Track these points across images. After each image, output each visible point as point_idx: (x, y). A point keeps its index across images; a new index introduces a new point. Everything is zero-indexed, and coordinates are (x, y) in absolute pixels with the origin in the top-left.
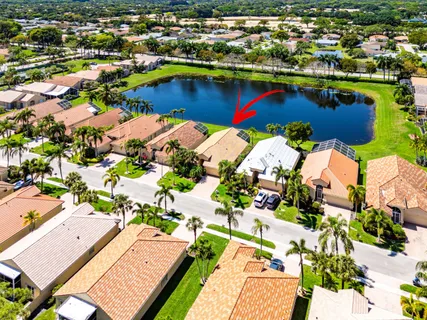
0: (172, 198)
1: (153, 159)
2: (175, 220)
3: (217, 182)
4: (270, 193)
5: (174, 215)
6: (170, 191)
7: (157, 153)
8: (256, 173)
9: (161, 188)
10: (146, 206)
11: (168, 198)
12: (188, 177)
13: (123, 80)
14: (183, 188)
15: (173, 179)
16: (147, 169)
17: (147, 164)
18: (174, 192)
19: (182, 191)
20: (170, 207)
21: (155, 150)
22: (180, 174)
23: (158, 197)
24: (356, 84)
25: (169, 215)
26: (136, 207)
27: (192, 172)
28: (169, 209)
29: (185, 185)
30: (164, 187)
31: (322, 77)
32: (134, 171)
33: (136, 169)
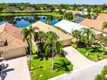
31: (31, 12)
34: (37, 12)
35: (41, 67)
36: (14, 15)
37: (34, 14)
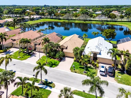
0: (46, 72)
1: (35, 50)
2: (48, 88)
3: (72, 60)
4: (107, 66)
5: (47, 84)
6: (45, 67)
7: (37, 46)
8: (95, 54)
9: (38, 65)
10: (26, 79)
11: (43, 72)
12: (55, 59)
13: (25, 23)
14: (52, 65)
15: (46, 60)
16: (31, 55)
17: (31, 52)
18: (47, 67)
19: (51, 66)
20: (44, 77)
21: (36, 45)
22: (50, 57)
23: (36, 71)
24: (116, 22)
25: (44, 84)
26: (18, 81)
27: (57, 55)
28: (43, 80)
29: (53, 63)
30: (40, 64)
31: (102, 21)
32: (23, 56)
33: (24, 55)
34: (110, 21)
35: (44, 60)
37: (105, 23)
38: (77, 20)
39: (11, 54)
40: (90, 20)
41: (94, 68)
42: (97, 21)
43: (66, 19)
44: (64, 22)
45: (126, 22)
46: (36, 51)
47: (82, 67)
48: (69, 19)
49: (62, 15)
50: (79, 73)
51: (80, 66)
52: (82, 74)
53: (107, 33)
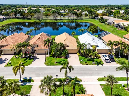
1: (33, 53)
7: (36, 49)
15: (53, 60)
16: (33, 59)
21: (33, 48)
27: (63, 54)
31: (72, 19)
32: (25, 62)
33: (25, 60)
34: (78, 19)
35: (51, 61)
36: (56, 21)
37: (74, 21)
38: (49, 19)
39: (7, 62)
40: (60, 19)
41: (97, 58)
42: (67, 19)
43: (37, 19)
44: (35, 22)
45: (90, 20)
46: (35, 54)
47: (89, 59)
48: (40, 19)
49: (31, 14)
50: (90, 65)
51: (87, 59)
52: (93, 65)
53: (93, 29)
